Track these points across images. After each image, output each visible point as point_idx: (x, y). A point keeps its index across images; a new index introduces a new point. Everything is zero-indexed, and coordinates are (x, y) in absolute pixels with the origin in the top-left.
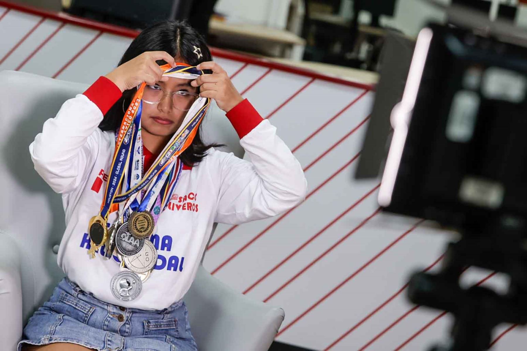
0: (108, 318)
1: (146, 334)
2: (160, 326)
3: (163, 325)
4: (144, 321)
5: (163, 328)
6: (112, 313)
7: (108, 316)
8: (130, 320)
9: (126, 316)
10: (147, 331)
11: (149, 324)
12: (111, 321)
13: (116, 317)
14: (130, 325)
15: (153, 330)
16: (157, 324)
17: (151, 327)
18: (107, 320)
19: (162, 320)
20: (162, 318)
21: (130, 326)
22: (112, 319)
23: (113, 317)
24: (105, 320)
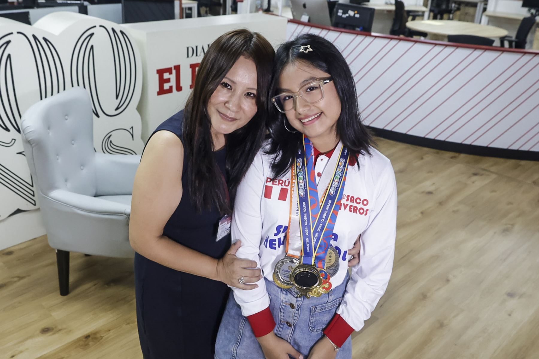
0: (282, 307)
1: (312, 316)
2: (325, 309)
3: (327, 307)
4: (312, 307)
5: (327, 310)
6: (285, 302)
7: (282, 304)
8: (300, 307)
9: (296, 305)
10: (313, 314)
11: (316, 309)
12: (285, 308)
13: (288, 304)
14: (299, 311)
15: (318, 313)
16: (322, 308)
17: (316, 311)
18: (283, 308)
19: (327, 304)
20: (326, 303)
21: (299, 313)
22: (285, 306)
23: (286, 305)
24: (281, 308)
